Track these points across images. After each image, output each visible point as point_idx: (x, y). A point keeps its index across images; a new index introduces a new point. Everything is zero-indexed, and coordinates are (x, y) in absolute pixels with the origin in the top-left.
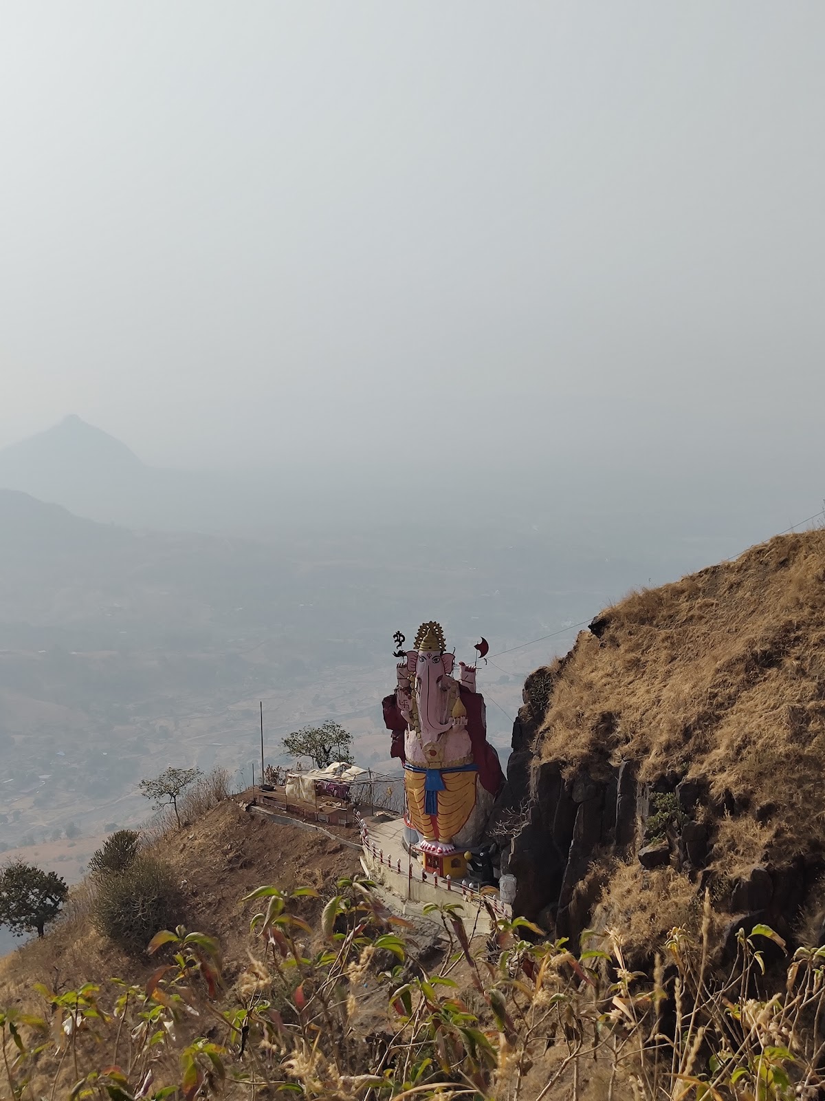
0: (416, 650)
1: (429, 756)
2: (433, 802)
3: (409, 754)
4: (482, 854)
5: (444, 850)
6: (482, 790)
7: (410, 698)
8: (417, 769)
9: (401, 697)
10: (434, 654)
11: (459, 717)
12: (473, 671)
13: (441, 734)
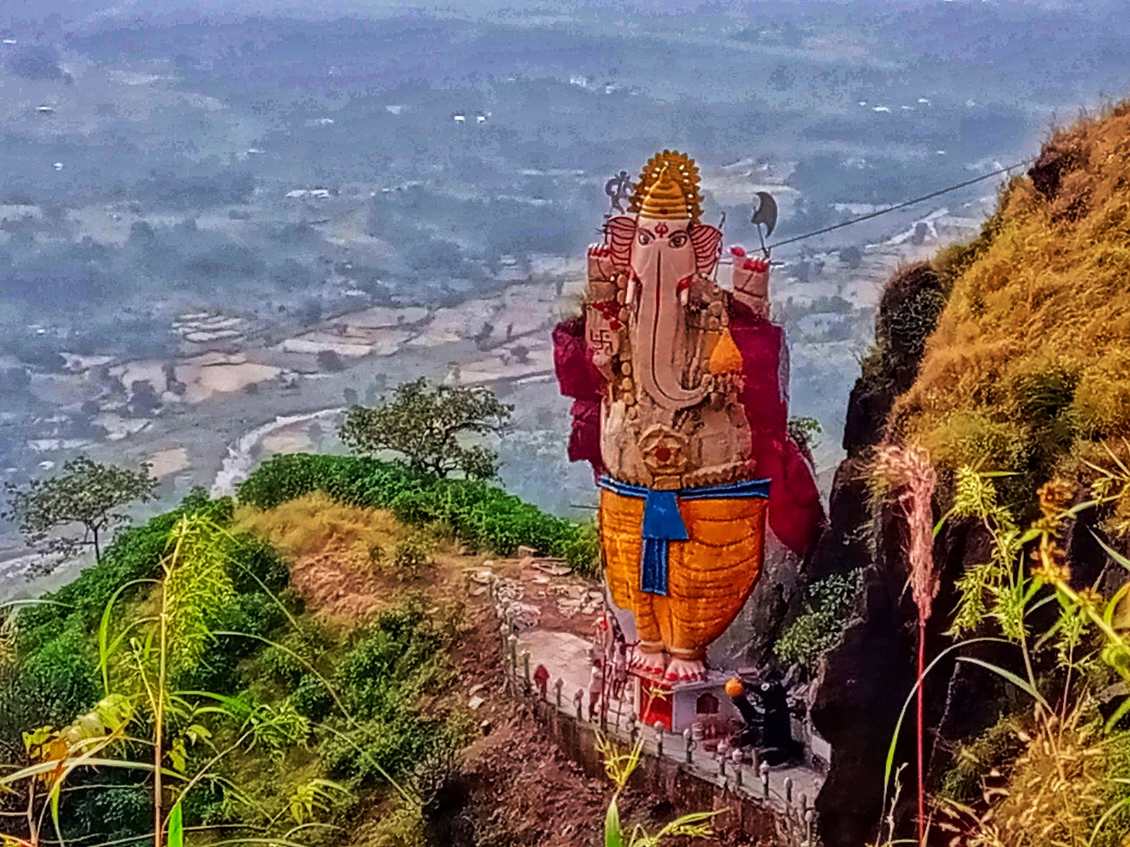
0: (633, 216)
1: (652, 461)
2: (661, 567)
3: (609, 455)
4: (765, 686)
5: (682, 674)
6: (774, 545)
7: (615, 326)
8: (629, 488)
9: (596, 323)
10: (673, 225)
11: (724, 375)
12: (762, 268)
13: (683, 410)
